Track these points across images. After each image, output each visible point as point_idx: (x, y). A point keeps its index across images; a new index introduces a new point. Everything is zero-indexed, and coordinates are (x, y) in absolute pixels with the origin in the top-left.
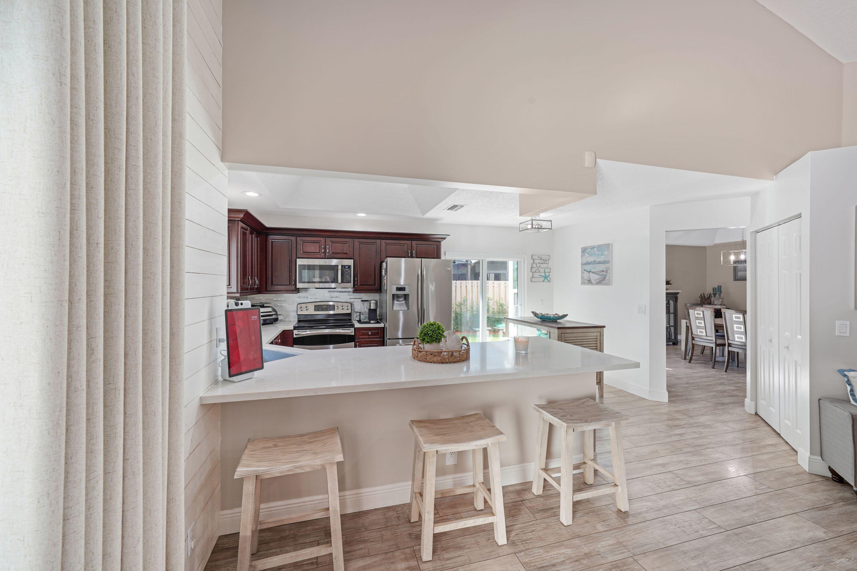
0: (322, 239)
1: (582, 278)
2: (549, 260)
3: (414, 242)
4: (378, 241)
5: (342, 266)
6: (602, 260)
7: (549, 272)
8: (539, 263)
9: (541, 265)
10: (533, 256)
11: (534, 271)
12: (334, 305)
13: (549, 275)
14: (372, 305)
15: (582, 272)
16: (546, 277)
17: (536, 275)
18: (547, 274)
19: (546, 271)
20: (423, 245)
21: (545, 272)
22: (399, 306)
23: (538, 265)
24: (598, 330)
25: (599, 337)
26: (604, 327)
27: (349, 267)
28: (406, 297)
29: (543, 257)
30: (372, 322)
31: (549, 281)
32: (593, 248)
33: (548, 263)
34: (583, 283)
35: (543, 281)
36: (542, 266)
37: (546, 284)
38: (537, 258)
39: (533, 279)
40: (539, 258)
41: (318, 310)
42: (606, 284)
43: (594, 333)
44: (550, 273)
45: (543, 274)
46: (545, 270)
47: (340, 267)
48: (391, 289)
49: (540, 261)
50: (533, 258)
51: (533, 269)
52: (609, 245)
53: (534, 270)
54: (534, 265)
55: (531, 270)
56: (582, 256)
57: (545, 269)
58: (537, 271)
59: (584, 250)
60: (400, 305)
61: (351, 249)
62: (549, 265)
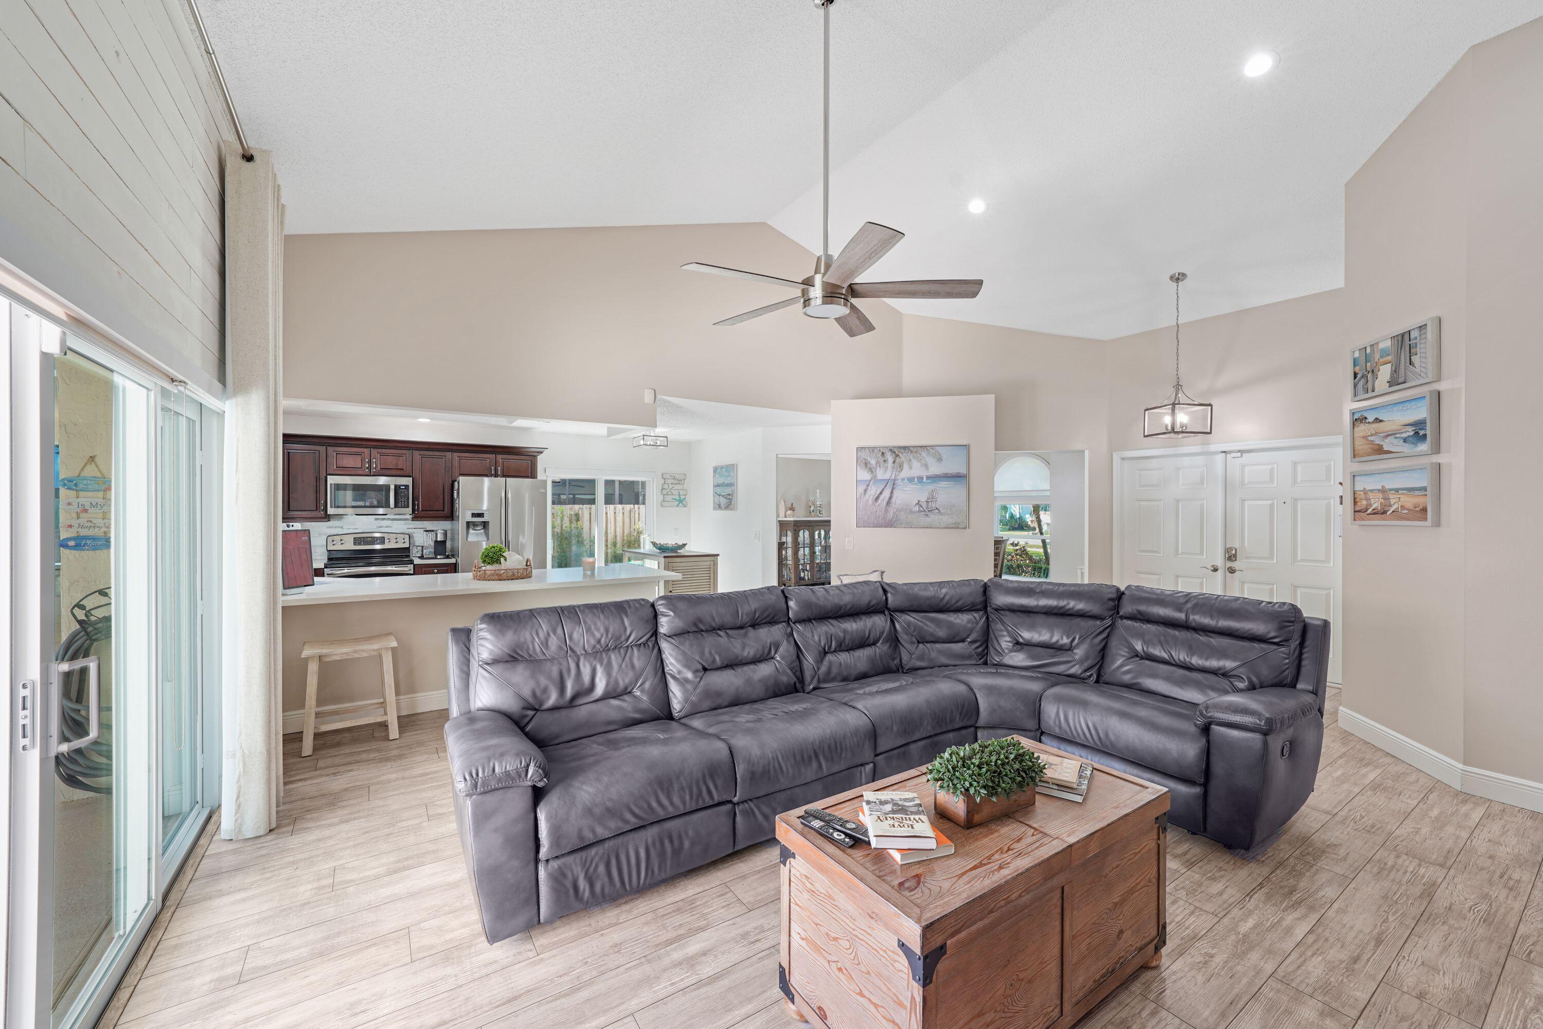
0: (366, 451)
1: (714, 502)
3: (500, 457)
4: (449, 454)
5: (395, 486)
6: (729, 482)
7: (685, 495)
8: (671, 483)
9: (674, 486)
10: (664, 475)
11: (666, 494)
12: (384, 538)
13: (685, 499)
14: (439, 535)
15: (714, 496)
16: (680, 501)
17: (668, 498)
18: (682, 497)
19: (681, 494)
20: (513, 462)
21: (679, 495)
22: (475, 536)
23: (671, 487)
24: (712, 558)
25: (712, 566)
26: (718, 555)
27: (407, 487)
28: (485, 525)
29: (677, 477)
30: (439, 557)
31: (685, 506)
32: (722, 468)
33: (683, 484)
34: (715, 509)
35: (678, 506)
36: (676, 487)
37: (681, 509)
38: (669, 478)
39: (664, 504)
40: (672, 478)
41: (360, 544)
42: (732, 509)
43: (707, 562)
44: (686, 497)
45: (677, 497)
47: (392, 487)
48: (464, 514)
49: (673, 481)
50: (663, 478)
51: (661, 490)
52: (733, 465)
53: (665, 492)
54: (666, 486)
55: (659, 490)
56: (714, 476)
57: (680, 491)
58: (670, 493)
59: (715, 470)
60: (477, 534)
61: (409, 464)
62: (685, 486)
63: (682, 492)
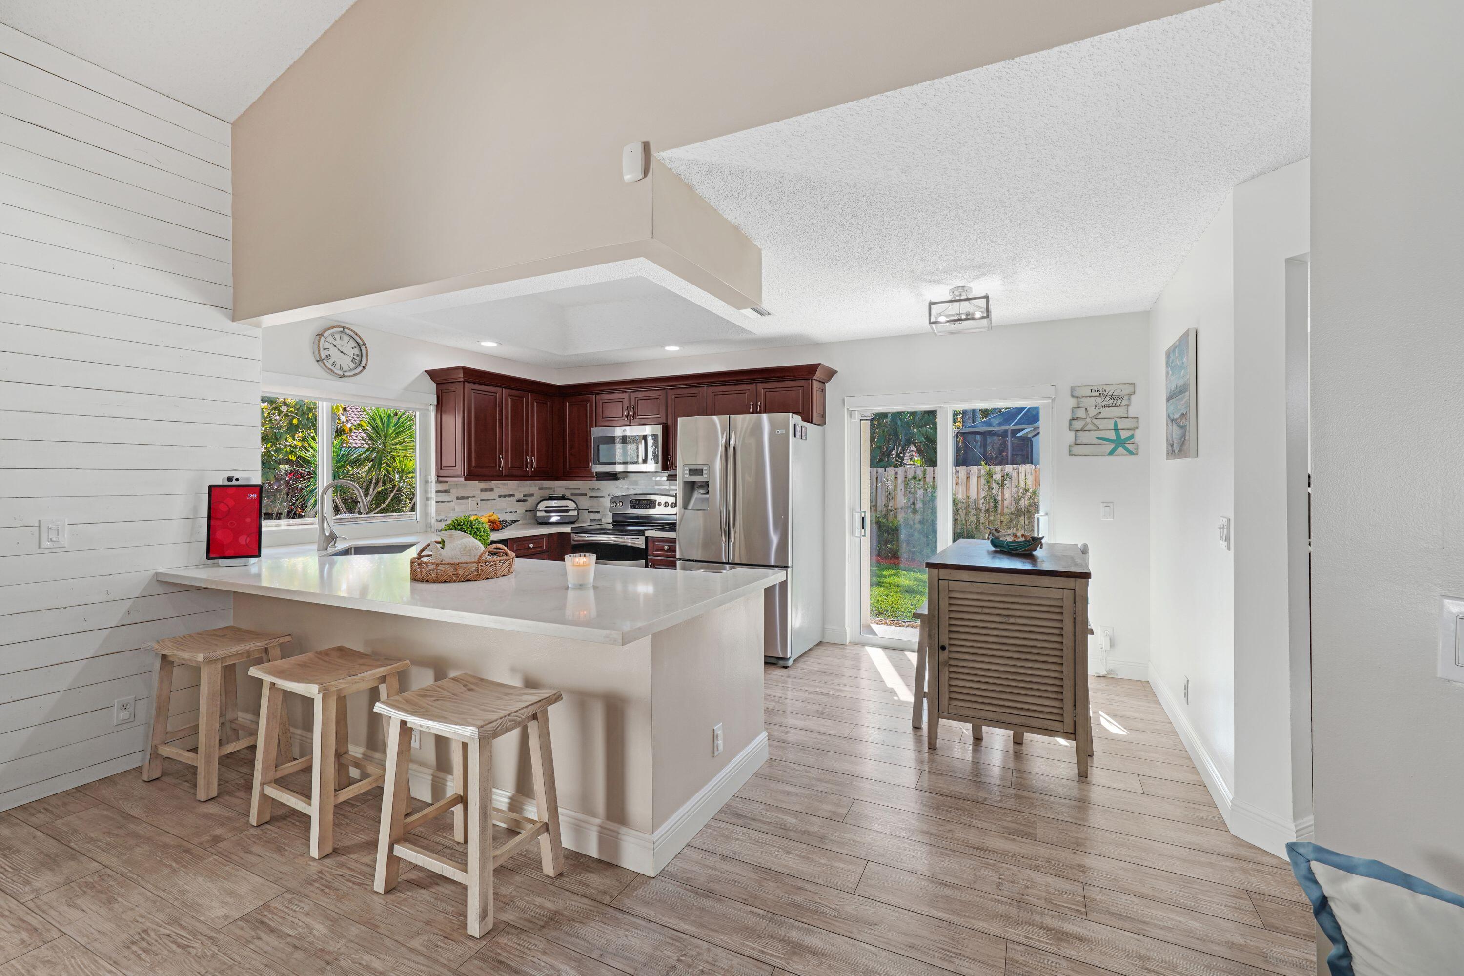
0: (626, 396)
1: (1167, 438)
2: (1133, 397)
3: (761, 387)
4: (702, 390)
5: (650, 437)
6: (1182, 382)
7: (1134, 429)
8: (1096, 406)
9: (1101, 410)
10: (1077, 388)
11: (1079, 428)
12: (654, 501)
13: (1132, 436)
15: (1167, 424)
16: (1120, 443)
17: (1087, 437)
18: (1124, 435)
19: (1120, 427)
20: (778, 391)
21: (1116, 429)
22: (700, 502)
23: (1093, 412)
24: (1070, 583)
25: (1068, 603)
29: (1110, 390)
31: (1131, 453)
32: (1174, 348)
33: (1127, 405)
34: (1167, 455)
35: (1111, 453)
36: (1105, 412)
37: (1121, 461)
38: (1089, 393)
39: (1076, 449)
40: (1097, 394)
44: (1137, 431)
45: (1112, 435)
46: (1116, 423)
48: (684, 472)
49: (1099, 401)
50: (1076, 394)
51: (1074, 422)
52: (1188, 334)
53: (1078, 425)
54: (1081, 413)
55: (1070, 424)
56: (1167, 373)
57: (1118, 420)
58: (1091, 427)
59: (1167, 356)
61: (664, 407)
62: (1133, 411)
63: (1121, 424)
